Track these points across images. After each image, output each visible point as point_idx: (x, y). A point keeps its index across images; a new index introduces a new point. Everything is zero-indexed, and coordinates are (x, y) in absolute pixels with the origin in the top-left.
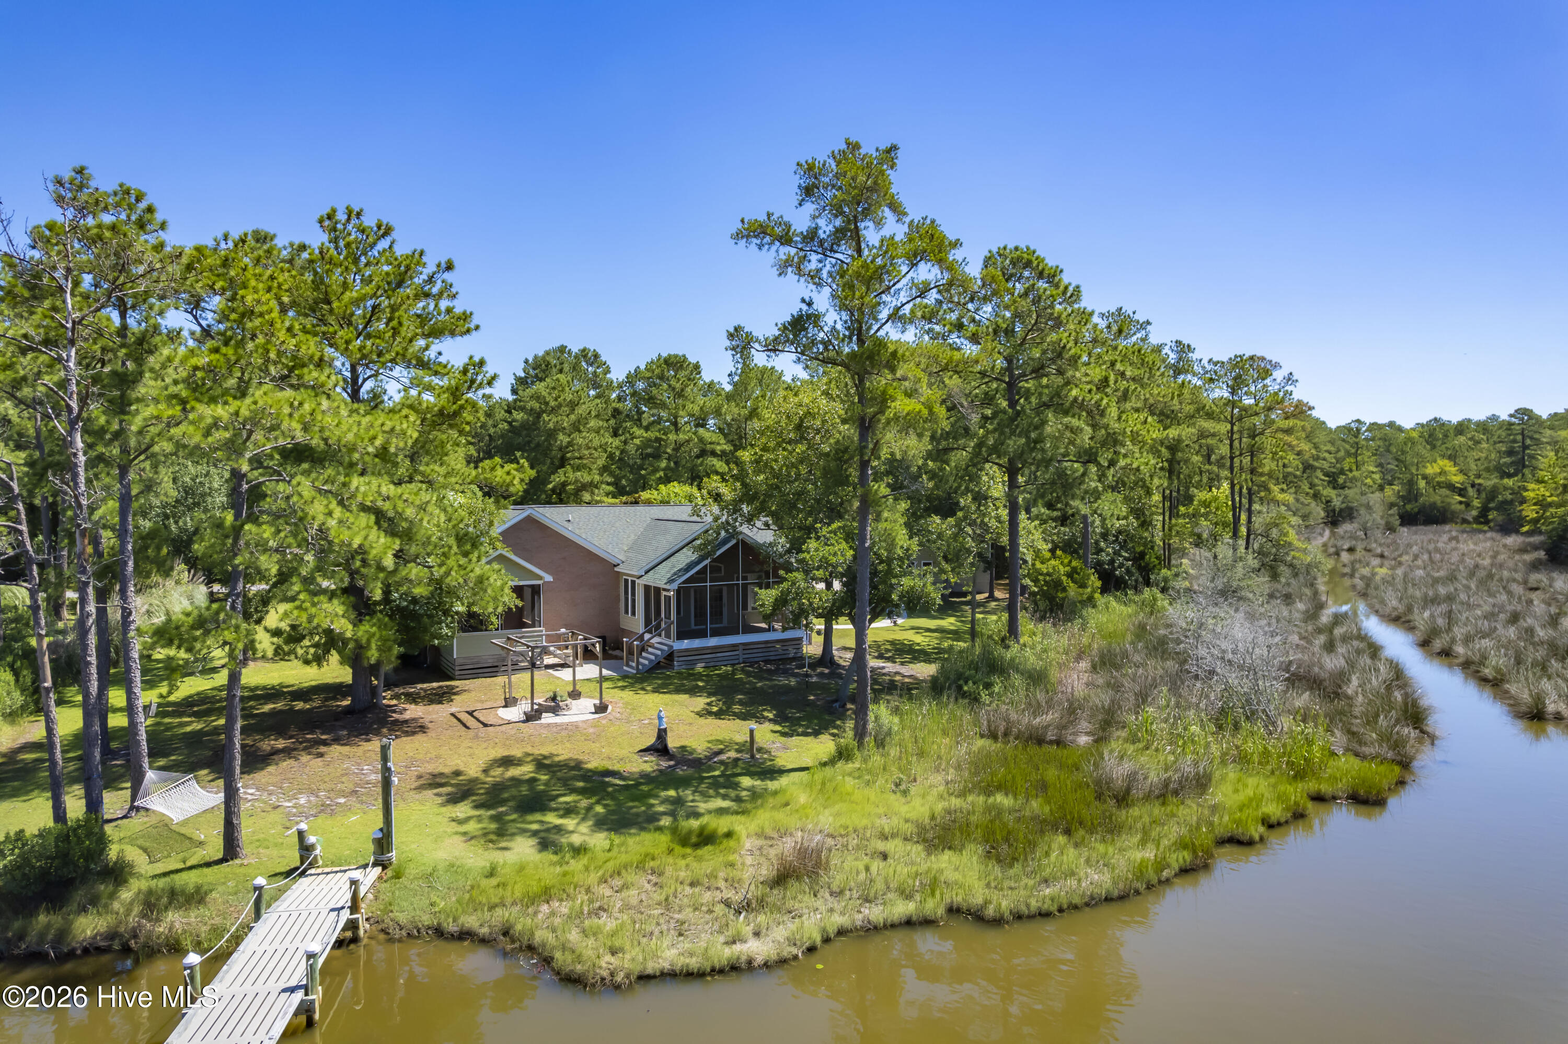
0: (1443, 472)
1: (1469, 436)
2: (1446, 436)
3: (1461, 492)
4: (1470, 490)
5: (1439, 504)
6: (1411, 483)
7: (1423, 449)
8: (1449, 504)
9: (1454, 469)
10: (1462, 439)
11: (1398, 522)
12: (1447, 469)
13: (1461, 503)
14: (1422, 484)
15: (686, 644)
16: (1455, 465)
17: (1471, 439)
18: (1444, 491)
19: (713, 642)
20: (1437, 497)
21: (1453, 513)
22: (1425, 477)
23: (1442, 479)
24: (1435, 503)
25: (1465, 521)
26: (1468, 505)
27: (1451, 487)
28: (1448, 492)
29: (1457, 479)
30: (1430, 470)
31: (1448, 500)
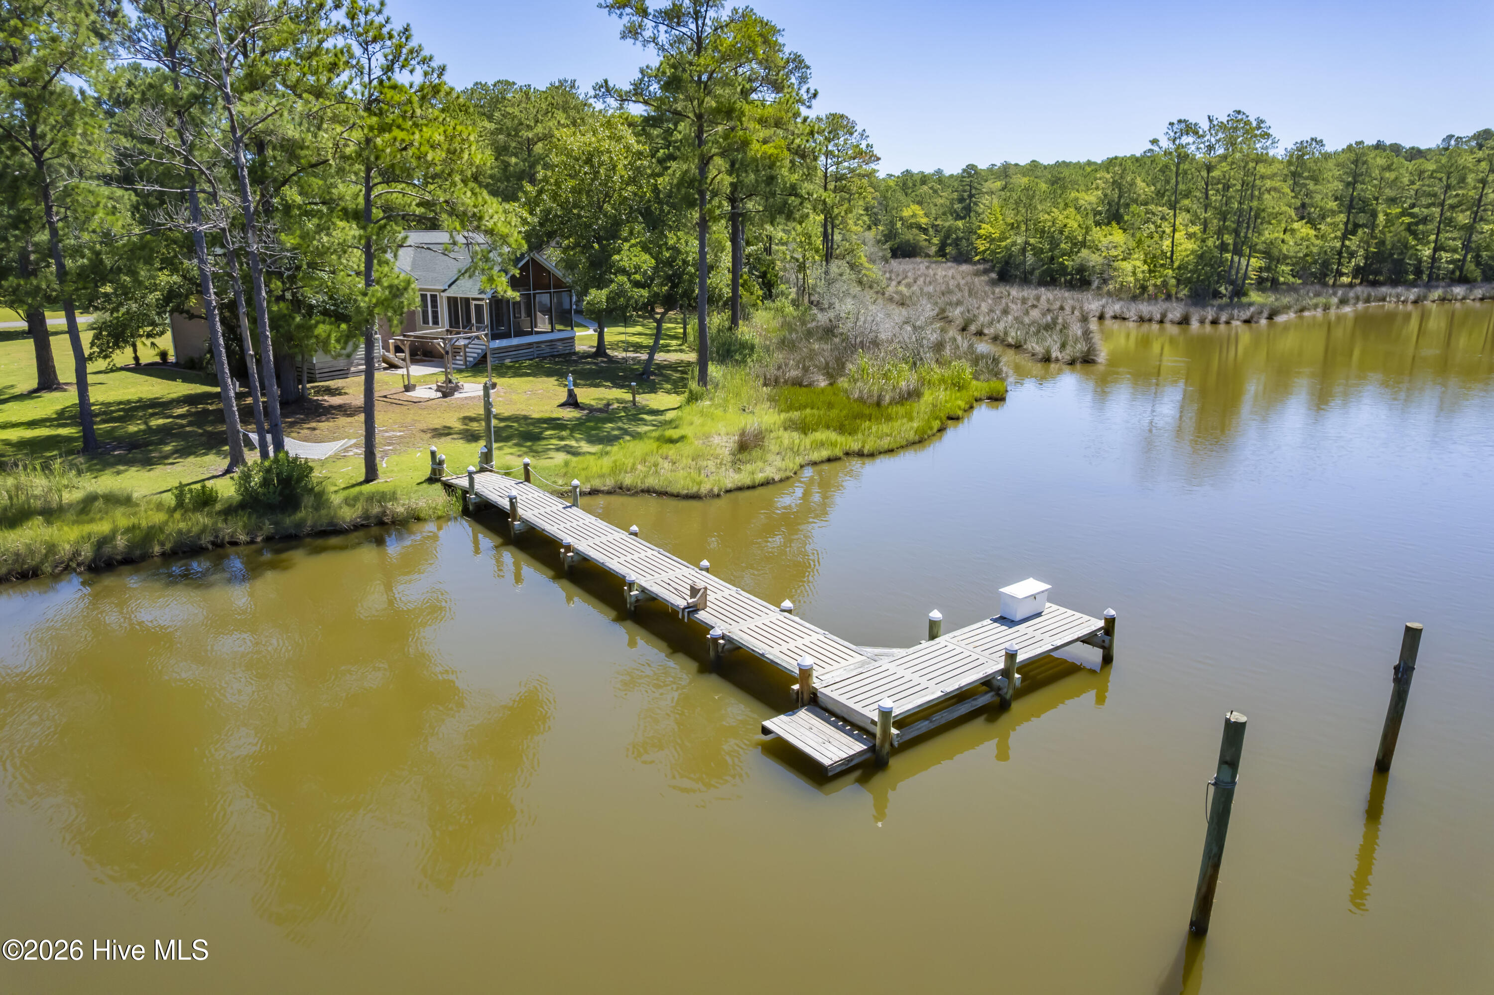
0: (914, 215)
1: (930, 185)
2: (915, 185)
3: (925, 231)
4: (930, 229)
5: (912, 241)
6: (892, 224)
7: (900, 195)
8: (918, 241)
9: (921, 213)
10: (925, 188)
11: (890, 255)
12: (917, 212)
13: (926, 240)
14: (899, 224)
15: (497, 343)
16: (923, 209)
17: (931, 188)
18: (915, 231)
19: (515, 341)
20: (910, 236)
21: (921, 248)
22: (901, 219)
23: (913, 221)
24: (909, 241)
25: (928, 256)
26: (929, 241)
27: (920, 227)
28: (917, 232)
29: (924, 221)
30: (906, 213)
31: (918, 238)
